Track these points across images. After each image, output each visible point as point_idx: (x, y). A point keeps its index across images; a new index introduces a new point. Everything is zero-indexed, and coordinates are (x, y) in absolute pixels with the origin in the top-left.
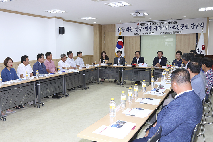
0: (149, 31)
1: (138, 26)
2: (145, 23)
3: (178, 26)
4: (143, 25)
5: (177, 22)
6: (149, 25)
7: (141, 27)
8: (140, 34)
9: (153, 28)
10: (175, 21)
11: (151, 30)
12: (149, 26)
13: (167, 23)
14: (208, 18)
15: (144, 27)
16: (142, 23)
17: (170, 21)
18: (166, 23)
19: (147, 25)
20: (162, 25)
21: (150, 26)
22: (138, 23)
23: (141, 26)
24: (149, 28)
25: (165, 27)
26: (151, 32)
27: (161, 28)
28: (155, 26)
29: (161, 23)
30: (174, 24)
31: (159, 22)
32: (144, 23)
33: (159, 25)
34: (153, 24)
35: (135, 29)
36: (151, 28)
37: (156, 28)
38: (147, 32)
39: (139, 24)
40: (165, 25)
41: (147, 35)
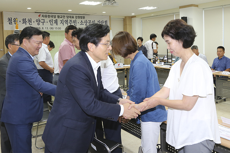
0: (55, 25)
1: (39, 18)
2: (49, 14)
3: (86, 22)
4: (46, 17)
5: (84, 17)
6: (53, 17)
7: (44, 20)
8: (43, 28)
9: (59, 22)
10: (83, 16)
11: (57, 24)
12: (54, 19)
13: (75, 17)
14: (110, 16)
15: (47, 19)
16: (45, 14)
17: (78, 15)
18: (73, 18)
19: (51, 18)
20: (69, 19)
21: (56, 19)
22: (39, 14)
23: (43, 18)
24: (54, 22)
25: (73, 22)
26: (58, 27)
27: (68, 22)
28: (61, 19)
29: (68, 17)
30: (82, 20)
31: (66, 15)
32: (47, 14)
33: (66, 19)
34: (58, 17)
35: (35, 21)
36: (56, 22)
37: (62, 22)
38: (52, 26)
39: (41, 16)
40: (73, 20)
41: (51, 30)
